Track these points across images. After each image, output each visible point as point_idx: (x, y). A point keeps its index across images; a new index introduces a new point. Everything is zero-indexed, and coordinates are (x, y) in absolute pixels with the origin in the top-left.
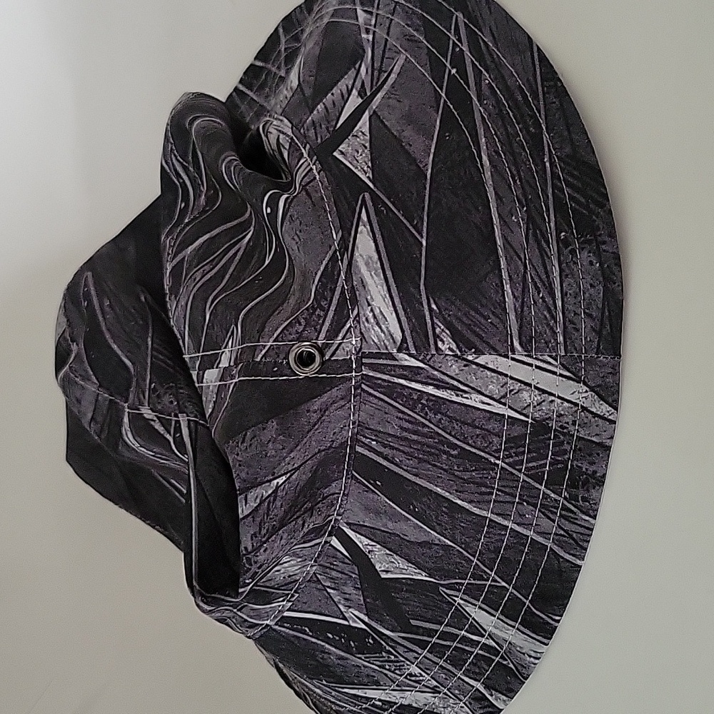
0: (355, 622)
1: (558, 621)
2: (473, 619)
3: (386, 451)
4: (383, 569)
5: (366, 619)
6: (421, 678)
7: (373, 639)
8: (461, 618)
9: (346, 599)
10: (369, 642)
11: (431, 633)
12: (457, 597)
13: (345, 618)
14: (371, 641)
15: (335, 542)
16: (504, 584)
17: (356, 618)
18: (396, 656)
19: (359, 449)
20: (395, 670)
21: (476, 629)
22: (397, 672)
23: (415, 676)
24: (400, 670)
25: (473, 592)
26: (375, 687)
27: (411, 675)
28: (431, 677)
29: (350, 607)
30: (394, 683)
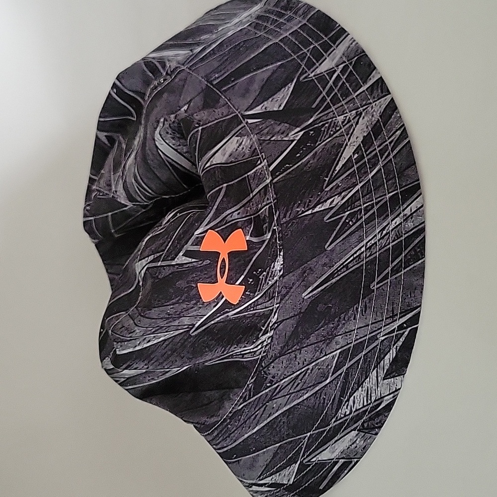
0: (297, 136)
1: (339, 25)
2: (325, 72)
3: (223, 72)
4: (278, 107)
5: (298, 129)
6: (348, 118)
7: (311, 130)
8: (321, 78)
9: (282, 133)
10: (312, 134)
11: (324, 99)
12: (309, 75)
13: (293, 141)
14: (312, 132)
15: (250, 121)
16: (312, 47)
17: (296, 134)
18: (327, 123)
19: (215, 83)
20: (335, 129)
21: (331, 72)
22: (338, 128)
23: (345, 120)
24: (337, 126)
25: (310, 65)
26: (342, 149)
27: (343, 122)
28: (350, 112)
29: (288, 134)
30: (344, 135)
